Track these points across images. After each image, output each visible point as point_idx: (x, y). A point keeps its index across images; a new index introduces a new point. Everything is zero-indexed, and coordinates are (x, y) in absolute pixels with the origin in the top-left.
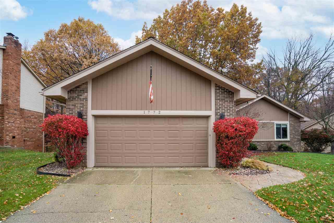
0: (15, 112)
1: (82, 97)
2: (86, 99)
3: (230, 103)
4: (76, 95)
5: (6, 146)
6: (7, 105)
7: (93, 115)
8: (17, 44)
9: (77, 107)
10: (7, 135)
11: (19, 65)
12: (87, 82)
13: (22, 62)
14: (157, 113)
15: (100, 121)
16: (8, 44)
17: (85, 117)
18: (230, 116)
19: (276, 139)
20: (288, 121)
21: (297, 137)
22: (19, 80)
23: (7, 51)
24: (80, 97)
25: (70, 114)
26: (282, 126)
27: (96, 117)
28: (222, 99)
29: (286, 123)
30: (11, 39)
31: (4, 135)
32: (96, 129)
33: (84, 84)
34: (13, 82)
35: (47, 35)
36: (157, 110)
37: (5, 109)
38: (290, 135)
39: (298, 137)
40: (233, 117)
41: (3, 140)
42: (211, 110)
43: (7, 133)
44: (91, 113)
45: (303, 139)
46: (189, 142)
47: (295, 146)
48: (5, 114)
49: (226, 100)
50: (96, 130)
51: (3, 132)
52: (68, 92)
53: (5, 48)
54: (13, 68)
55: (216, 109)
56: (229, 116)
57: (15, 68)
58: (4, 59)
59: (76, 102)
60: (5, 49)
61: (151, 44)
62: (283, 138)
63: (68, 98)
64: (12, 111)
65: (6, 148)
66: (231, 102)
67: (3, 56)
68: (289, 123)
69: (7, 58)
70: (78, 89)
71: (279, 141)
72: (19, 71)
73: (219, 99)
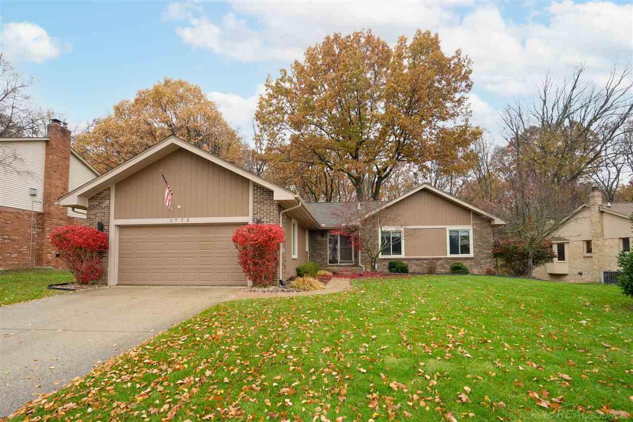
0: (61, 222)
1: (103, 205)
2: (109, 207)
3: (270, 206)
4: (97, 203)
5: (46, 267)
6: (49, 214)
7: (116, 225)
8: (65, 132)
9: (98, 216)
10: (49, 253)
11: (67, 159)
12: (110, 188)
13: (72, 153)
14: (185, 221)
15: (126, 232)
16: (53, 134)
17: (106, 228)
18: (270, 222)
19: (449, 255)
20: (470, 224)
21: (485, 251)
22: (67, 178)
23: (50, 143)
24: (102, 205)
25: (90, 224)
26: (460, 234)
27: (121, 227)
28: (260, 202)
29: (467, 228)
30: (56, 127)
31: (45, 252)
32: (121, 241)
33: (105, 190)
34: (58, 183)
35: (117, 109)
36: (185, 217)
37: (46, 218)
38: (474, 247)
39: (488, 252)
40: (275, 223)
41: (43, 259)
42: (248, 215)
43: (49, 250)
44: (114, 222)
45: (496, 255)
46: (225, 255)
47: (483, 266)
48: (46, 224)
49: (265, 202)
50: (121, 243)
51: (44, 249)
52: (89, 200)
53: (48, 139)
54: (59, 164)
55: (254, 214)
56: (268, 222)
57: (61, 163)
58: (47, 154)
59: (97, 211)
60: (48, 141)
61: (173, 143)
62: (461, 254)
63: (89, 207)
64: (55, 221)
65: (46, 269)
66: (272, 205)
67: (46, 150)
68: (472, 228)
69: (51, 151)
70: (99, 196)
71: (454, 259)
72: (68, 167)
73: (257, 202)
